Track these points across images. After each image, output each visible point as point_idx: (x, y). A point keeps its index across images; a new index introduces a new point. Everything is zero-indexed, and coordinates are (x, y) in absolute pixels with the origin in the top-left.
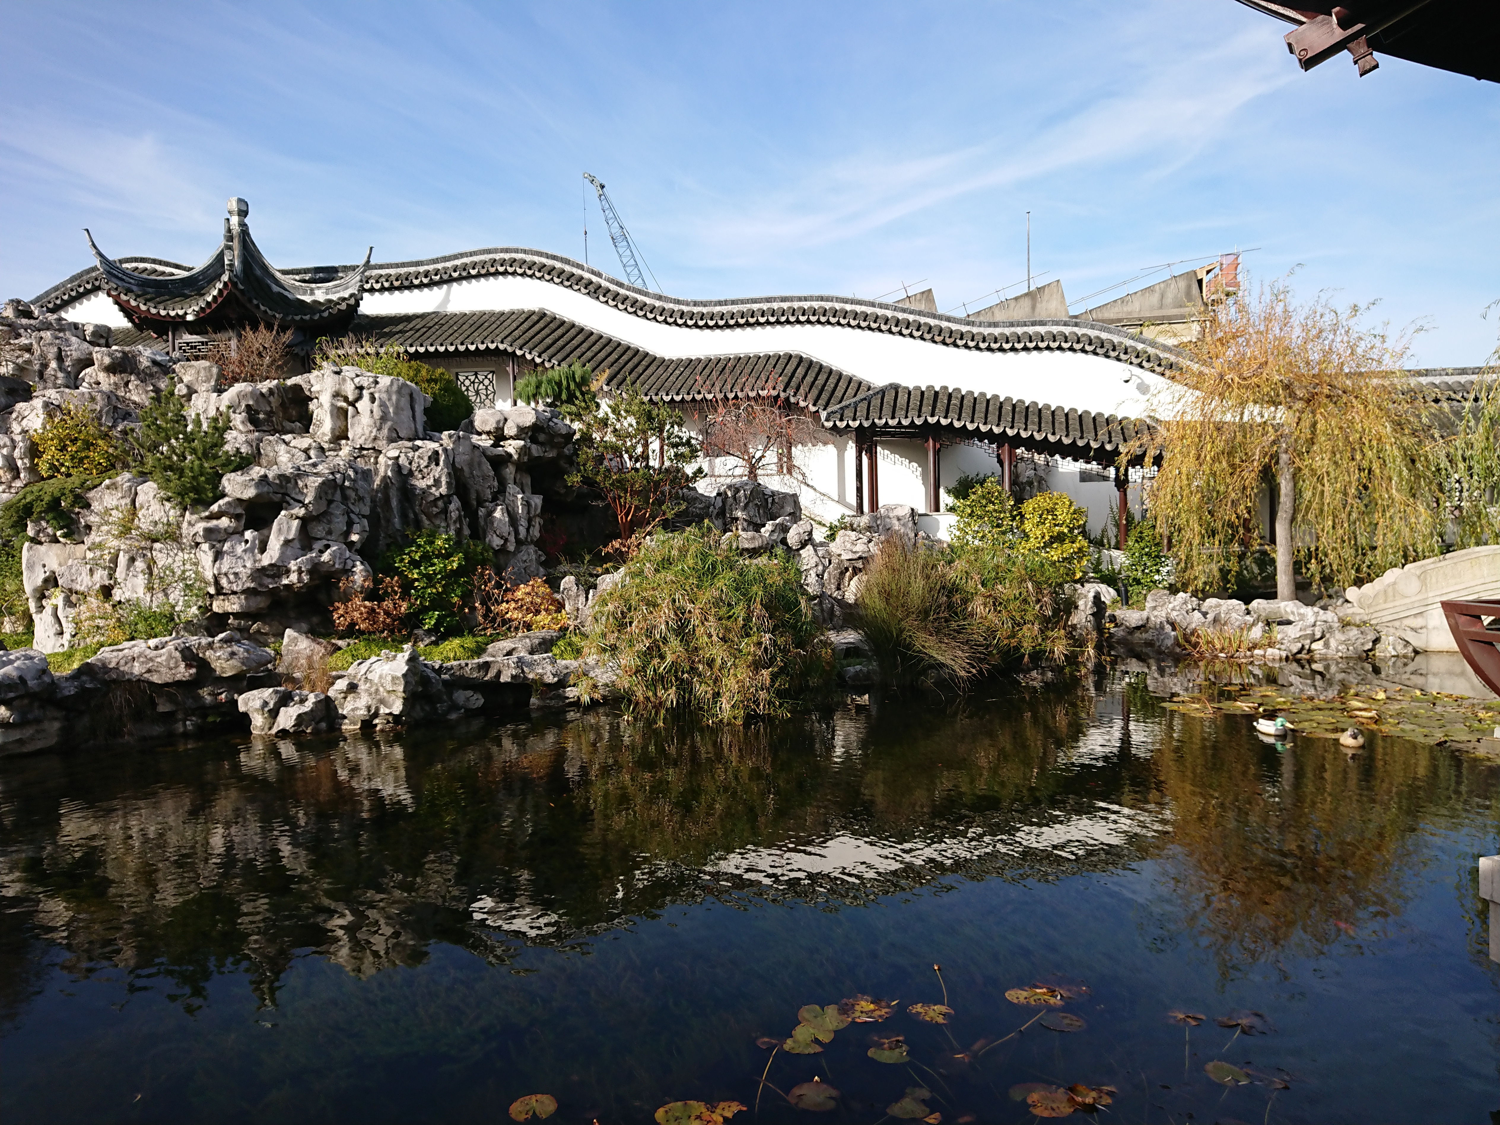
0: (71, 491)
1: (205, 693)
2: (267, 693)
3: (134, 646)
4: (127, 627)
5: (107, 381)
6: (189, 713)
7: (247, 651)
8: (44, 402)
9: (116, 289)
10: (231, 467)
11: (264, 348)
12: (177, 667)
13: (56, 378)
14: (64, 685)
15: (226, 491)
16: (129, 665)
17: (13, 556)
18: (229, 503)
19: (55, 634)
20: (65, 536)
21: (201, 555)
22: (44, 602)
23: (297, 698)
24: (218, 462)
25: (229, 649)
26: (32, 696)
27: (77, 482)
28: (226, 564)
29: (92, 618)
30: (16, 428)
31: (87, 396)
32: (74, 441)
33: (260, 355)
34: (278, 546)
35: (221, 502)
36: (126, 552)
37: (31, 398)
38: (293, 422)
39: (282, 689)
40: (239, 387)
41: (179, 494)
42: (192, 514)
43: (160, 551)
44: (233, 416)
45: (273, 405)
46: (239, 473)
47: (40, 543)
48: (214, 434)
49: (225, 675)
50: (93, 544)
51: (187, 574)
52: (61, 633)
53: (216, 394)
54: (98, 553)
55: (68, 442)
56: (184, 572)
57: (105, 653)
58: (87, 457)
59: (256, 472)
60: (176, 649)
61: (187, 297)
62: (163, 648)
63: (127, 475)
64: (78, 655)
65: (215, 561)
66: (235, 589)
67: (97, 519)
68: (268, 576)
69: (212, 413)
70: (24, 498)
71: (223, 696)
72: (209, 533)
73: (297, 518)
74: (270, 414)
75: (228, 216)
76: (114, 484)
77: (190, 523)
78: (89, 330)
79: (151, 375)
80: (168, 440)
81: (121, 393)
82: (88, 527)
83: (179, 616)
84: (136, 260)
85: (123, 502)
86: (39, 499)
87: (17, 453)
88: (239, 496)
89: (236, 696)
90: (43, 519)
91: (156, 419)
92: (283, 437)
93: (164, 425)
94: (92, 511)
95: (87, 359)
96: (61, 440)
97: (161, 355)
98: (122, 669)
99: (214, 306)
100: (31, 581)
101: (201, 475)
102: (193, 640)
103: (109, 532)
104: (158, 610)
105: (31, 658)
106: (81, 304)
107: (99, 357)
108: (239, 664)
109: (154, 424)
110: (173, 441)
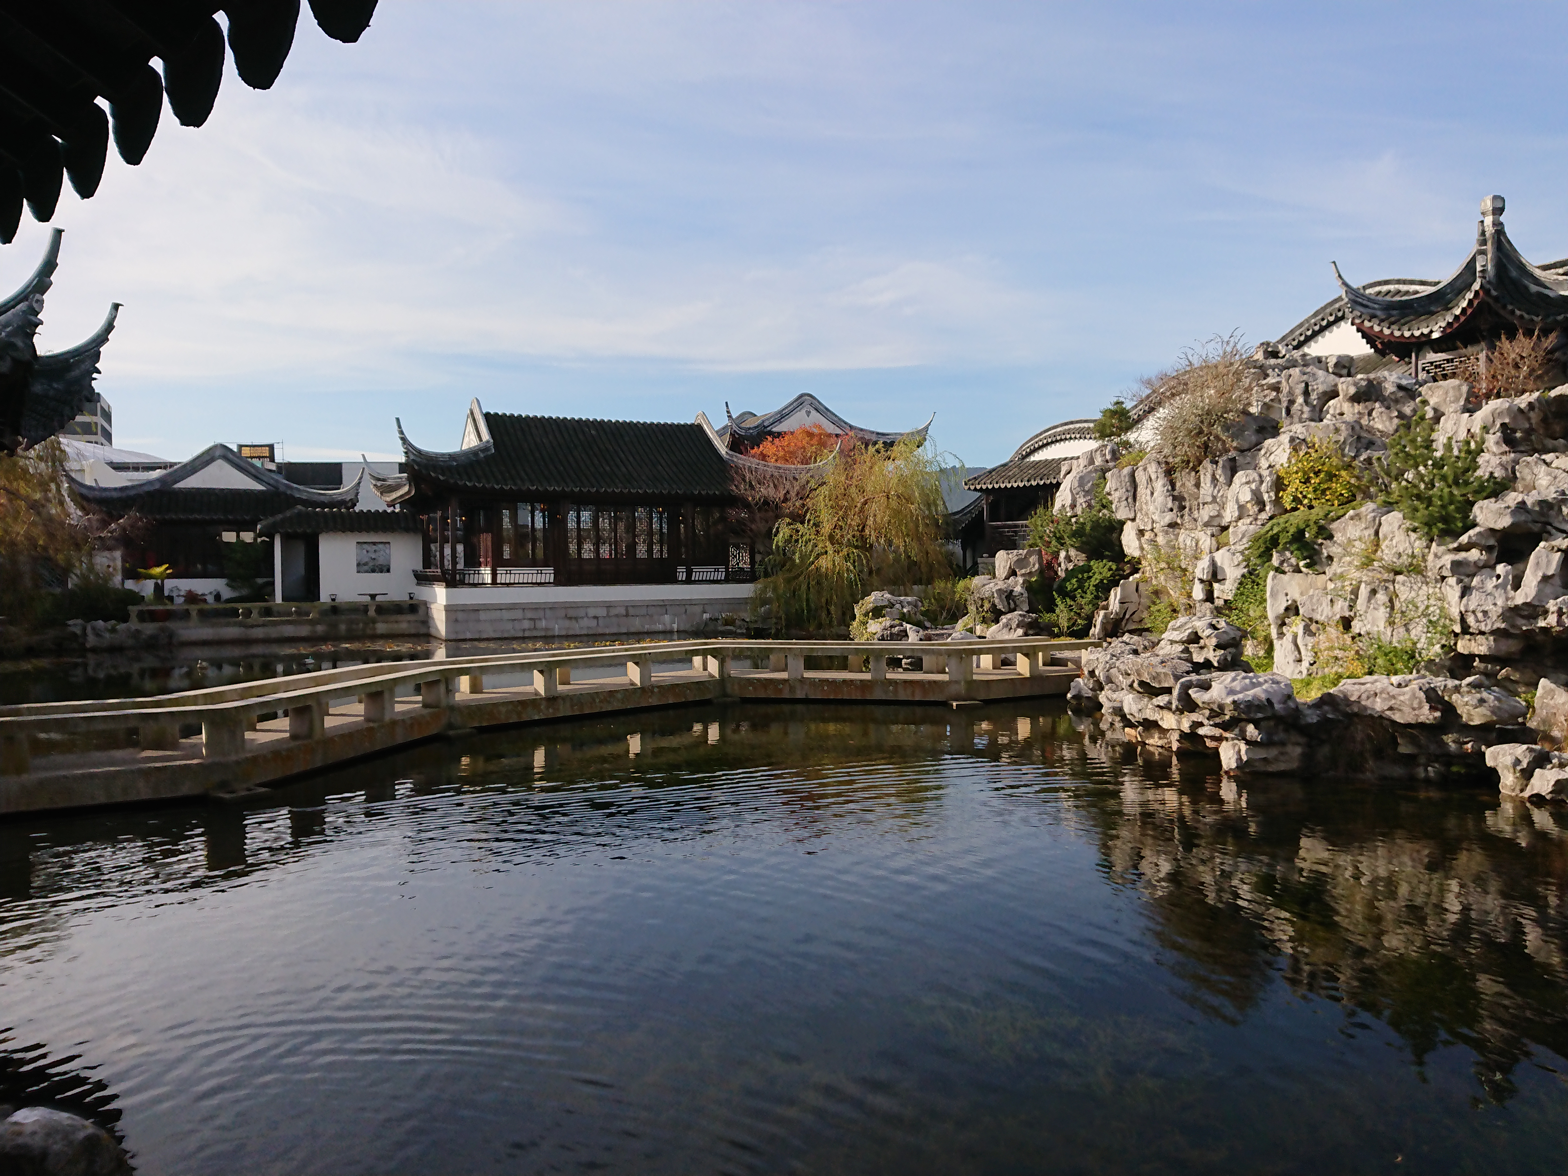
0: (1315, 523)
1: (1449, 739)
2: (1520, 750)
3: (1376, 681)
4: (1366, 660)
5: (1351, 411)
6: (1433, 758)
7: (1497, 699)
8: (1291, 437)
9: (1360, 317)
10: (1485, 494)
11: (1522, 358)
12: (1420, 708)
13: (1302, 413)
14: (1308, 712)
15: (1478, 520)
16: (1371, 700)
17: (1258, 584)
18: (1480, 533)
19: (1294, 661)
20: (1308, 566)
21: (1447, 590)
22: (1285, 629)
23: (1555, 761)
24: (1470, 488)
25: (1478, 696)
26: (1277, 718)
27: (1321, 514)
28: (1474, 600)
29: (1331, 648)
30: (1264, 464)
31: (1332, 427)
32: (1317, 474)
33: (1517, 366)
34: (1535, 583)
35: (1471, 532)
36: (1367, 584)
37: (1279, 434)
38: (1556, 439)
39: (1538, 747)
40: (1494, 404)
41: (1426, 524)
42: (1438, 545)
43: (1403, 585)
44: (1486, 436)
45: (1533, 421)
46: (1493, 500)
47: (1284, 572)
48: (1466, 458)
49: (1472, 723)
50: (1335, 574)
51: (1432, 609)
52: (1300, 661)
53: (1468, 414)
54: (1339, 584)
55: (1312, 475)
56: (1427, 607)
57: (1347, 687)
58: (1329, 488)
59: (1512, 498)
60: (1421, 689)
61: (1432, 313)
62: (1406, 686)
63: (1370, 506)
64: (1316, 683)
65: (1462, 596)
66: (1483, 629)
67: (1340, 550)
68: (1523, 617)
69: (1462, 435)
70: (1272, 529)
71: (1469, 746)
72: (1456, 566)
73: (1559, 550)
74: (1528, 432)
75: (1482, 219)
76: (1357, 515)
77: (1436, 555)
78: (1332, 362)
79: (1397, 401)
80: (1416, 467)
81: (1364, 421)
82: (1330, 558)
83: (1420, 654)
84: (1379, 283)
85: (1366, 533)
86: (1285, 530)
87: (1264, 488)
88: (1492, 526)
89: (1483, 748)
90: (1288, 549)
91: (1405, 447)
92: (1543, 457)
93: (1413, 452)
94: (1335, 542)
95: (1333, 391)
96: (1305, 473)
97: (1407, 379)
98: (1363, 703)
99: (1462, 319)
100: (1274, 608)
101: (1451, 504)
102: (1440, 682)
103: (1350, 563)
104: (1399, 647)
105: (1278, 683)
106: (1323, 337)
107: (1344, 387)
108: (1489, 713)
109: (1402, 451)
110: (1421, 468)
